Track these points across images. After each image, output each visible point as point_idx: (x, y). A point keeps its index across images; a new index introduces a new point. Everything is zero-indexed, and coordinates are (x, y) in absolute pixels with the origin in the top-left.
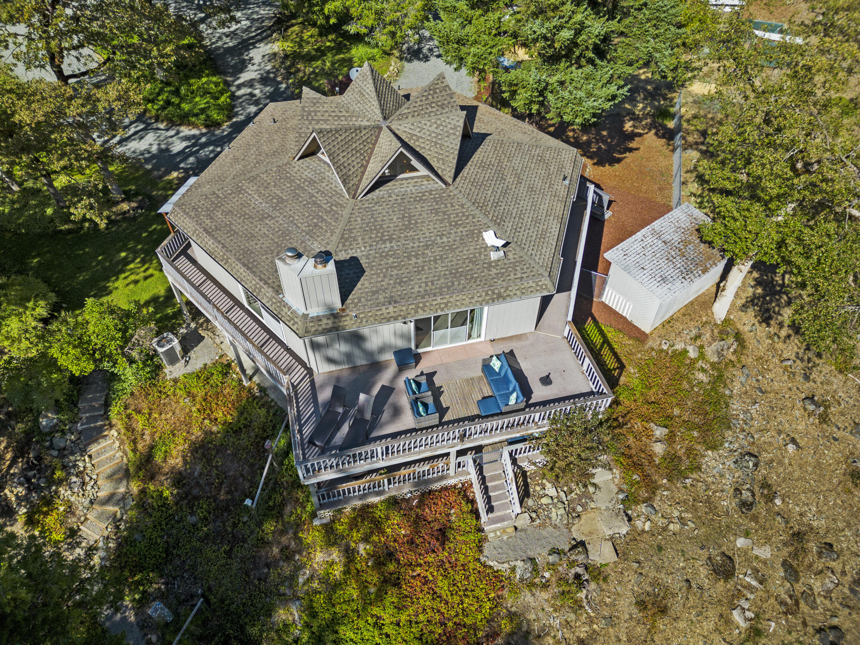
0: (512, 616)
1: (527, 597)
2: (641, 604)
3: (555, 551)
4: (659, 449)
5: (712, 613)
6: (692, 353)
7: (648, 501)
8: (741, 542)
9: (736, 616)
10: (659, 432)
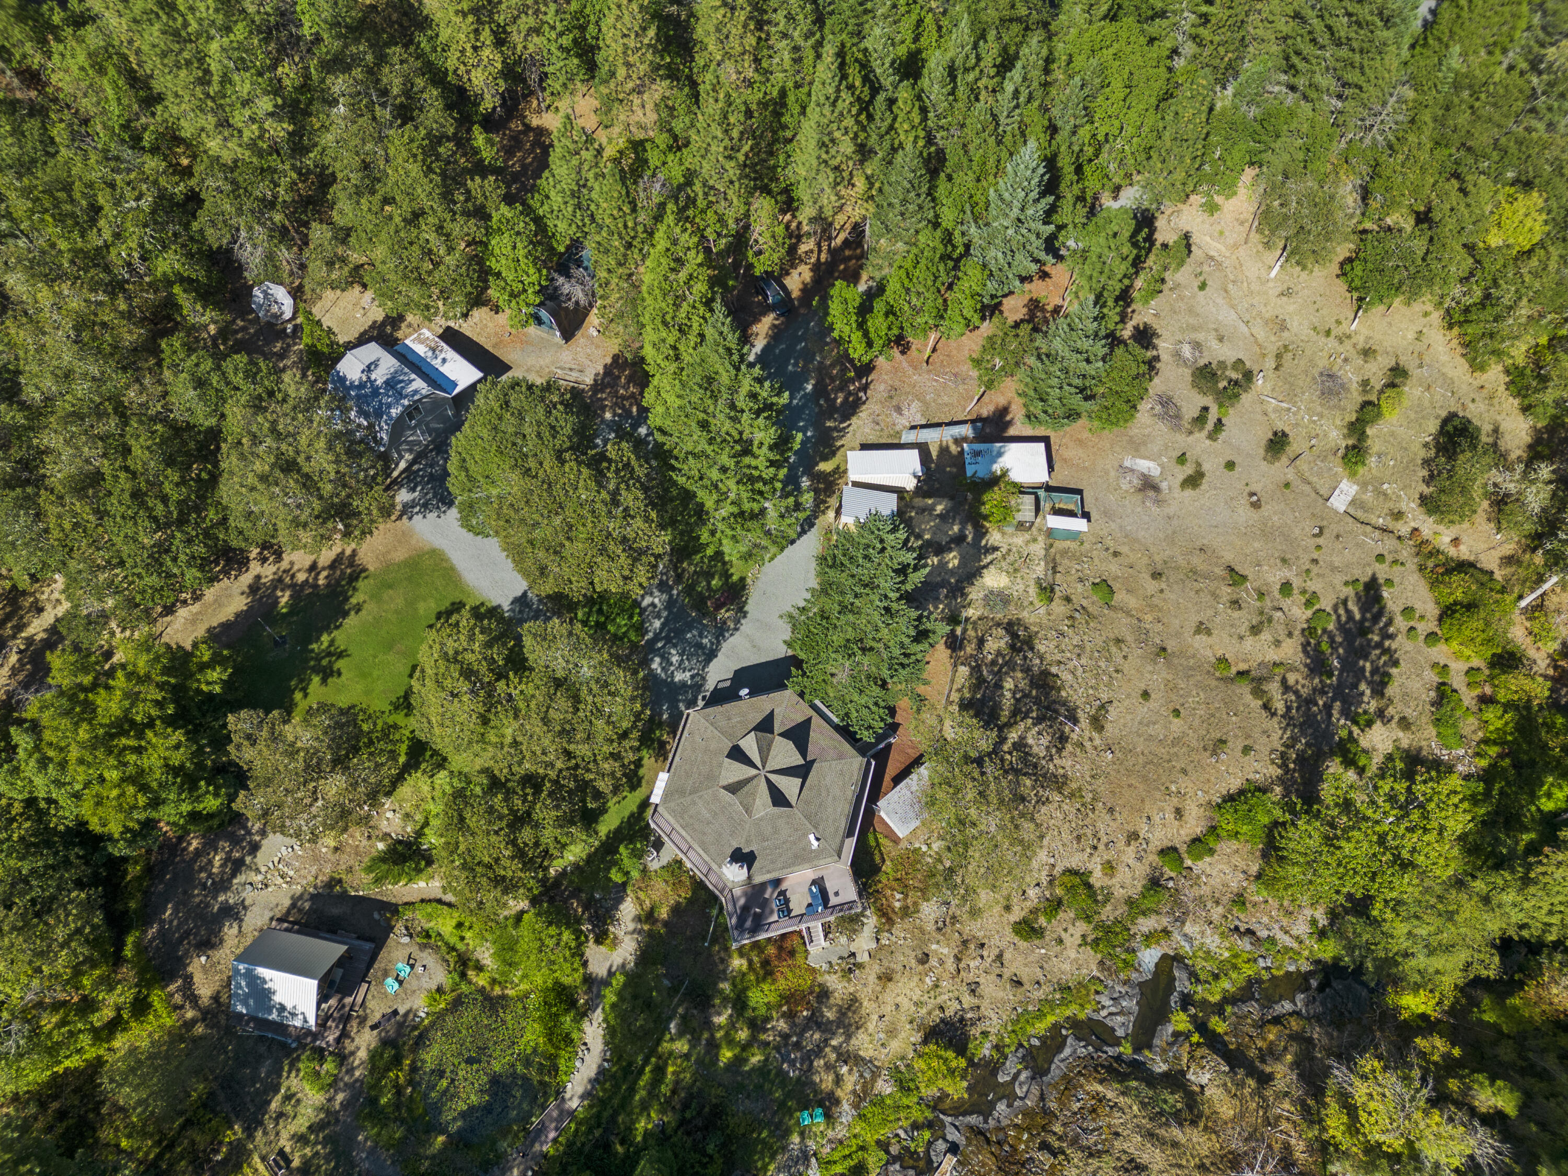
0: (820, 985)
1: (827, 977)
2: (879, 978)
3: (841, 958)
4: (897, 905)
5: (916, 979)
6: (924, 848)
7: (889, 931)
8: (934, 947)
9: (927, 980)
10: (898, 896)
